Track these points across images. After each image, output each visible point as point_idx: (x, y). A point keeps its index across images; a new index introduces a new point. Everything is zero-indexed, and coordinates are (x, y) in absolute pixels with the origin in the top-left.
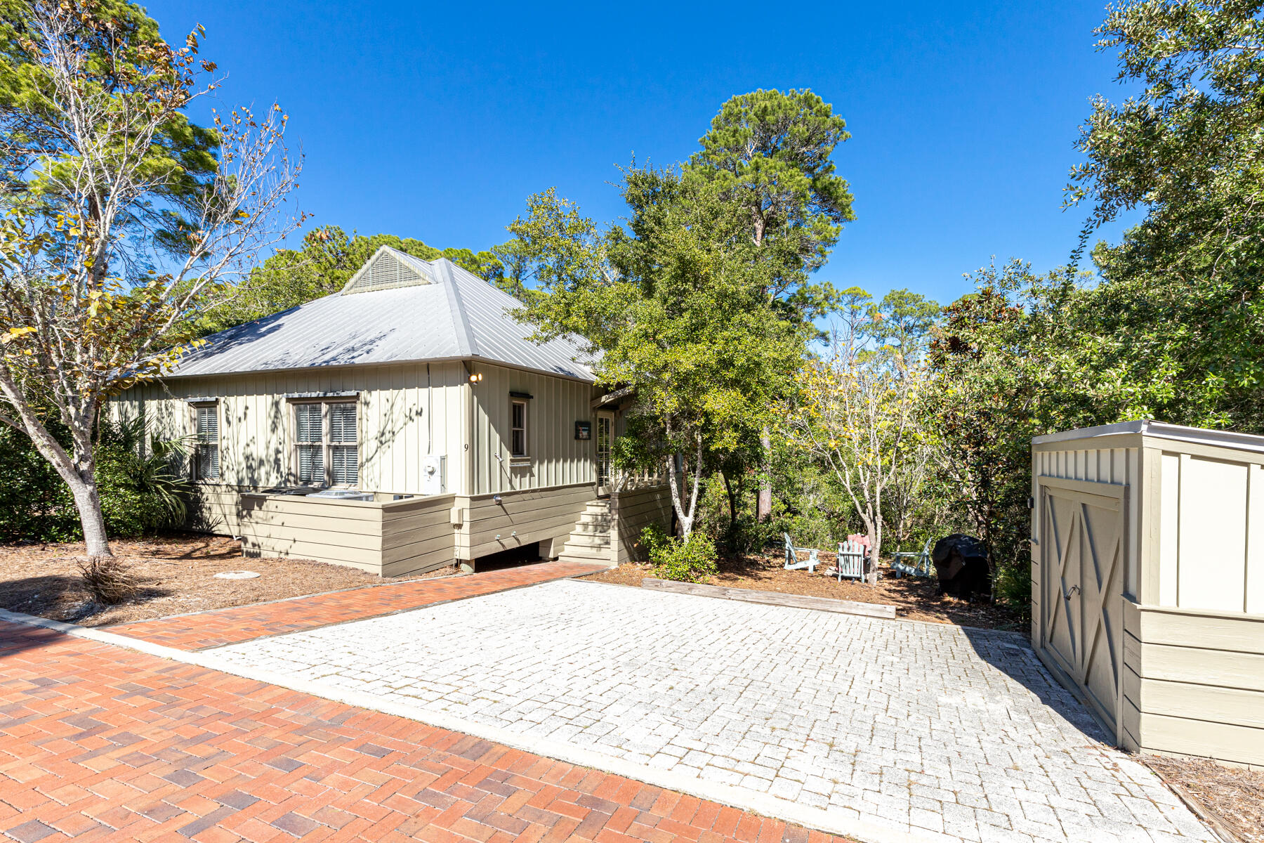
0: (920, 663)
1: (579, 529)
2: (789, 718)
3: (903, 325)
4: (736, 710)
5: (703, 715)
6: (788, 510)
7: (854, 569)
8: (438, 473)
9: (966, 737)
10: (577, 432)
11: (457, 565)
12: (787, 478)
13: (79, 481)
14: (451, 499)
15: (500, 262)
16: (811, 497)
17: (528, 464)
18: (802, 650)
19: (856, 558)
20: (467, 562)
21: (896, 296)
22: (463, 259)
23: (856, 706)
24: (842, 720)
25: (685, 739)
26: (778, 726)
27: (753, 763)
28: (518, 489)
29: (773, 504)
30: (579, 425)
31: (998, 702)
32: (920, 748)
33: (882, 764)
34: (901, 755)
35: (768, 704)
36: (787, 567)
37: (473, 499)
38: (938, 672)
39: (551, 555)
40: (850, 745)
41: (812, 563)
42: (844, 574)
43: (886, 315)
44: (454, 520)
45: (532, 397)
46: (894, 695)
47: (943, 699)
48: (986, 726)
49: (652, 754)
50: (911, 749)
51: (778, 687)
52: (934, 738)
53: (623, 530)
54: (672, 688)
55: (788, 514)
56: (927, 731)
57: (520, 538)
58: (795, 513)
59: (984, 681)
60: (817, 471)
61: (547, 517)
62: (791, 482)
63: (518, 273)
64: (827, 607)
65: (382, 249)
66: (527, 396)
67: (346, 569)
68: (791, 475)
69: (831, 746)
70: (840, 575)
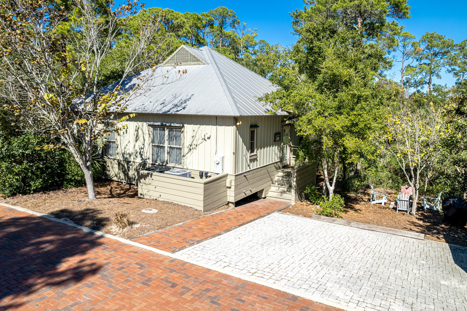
0: (434, 265)
1: (275, 184)
2: (388, 289)
3: (432, 53)
4: (369, 286)
5: (359, 288)
7: (403, 206)
8: (221, 164)
9: (450, 300)
10: (275, 138)
11: (228, 204)
13: (87, 170)
14: (226, 176)
15: (213, 18)
17: (256, 157)
18: (387, 258)
19: (406, 202)
20: (232, 203)
21: (429, 36)
22: (194, 18)
23: (410, 285)
24: (406, 291)
25: (356, 297)
26: (385, 293)
27: (380, 306)
28: (252, 169)
30: (276, 135)
31: (464, 284)
32: (434, 303)
33: (421, 308)
34: (427, 306)
35: (379, 283)
36: (372, 202)
37: (236, 175)
38: (441, 269)
39: (263, 196)
40: (410, 300)
41: (383, 200)
42: (399, 209)
43: (423, 47)
44: (228, 185)
45: (258, 127)
46: (424, 280)
47: (443, 282)
48: (458, 294)
49: (348, 302)
50: (431, 303)
51: (382, 276)
52: (439, 299)
54: (344, 276)
56: (436, 297)
57: (252, 190)
59: (459, 275)
61: (262, 179)
63: (222, 25)
64: (394, 233)
65: (181, 46)
66: (256, 126)
67: (187, 207)
69: (404, 301)
70: (398, 209)
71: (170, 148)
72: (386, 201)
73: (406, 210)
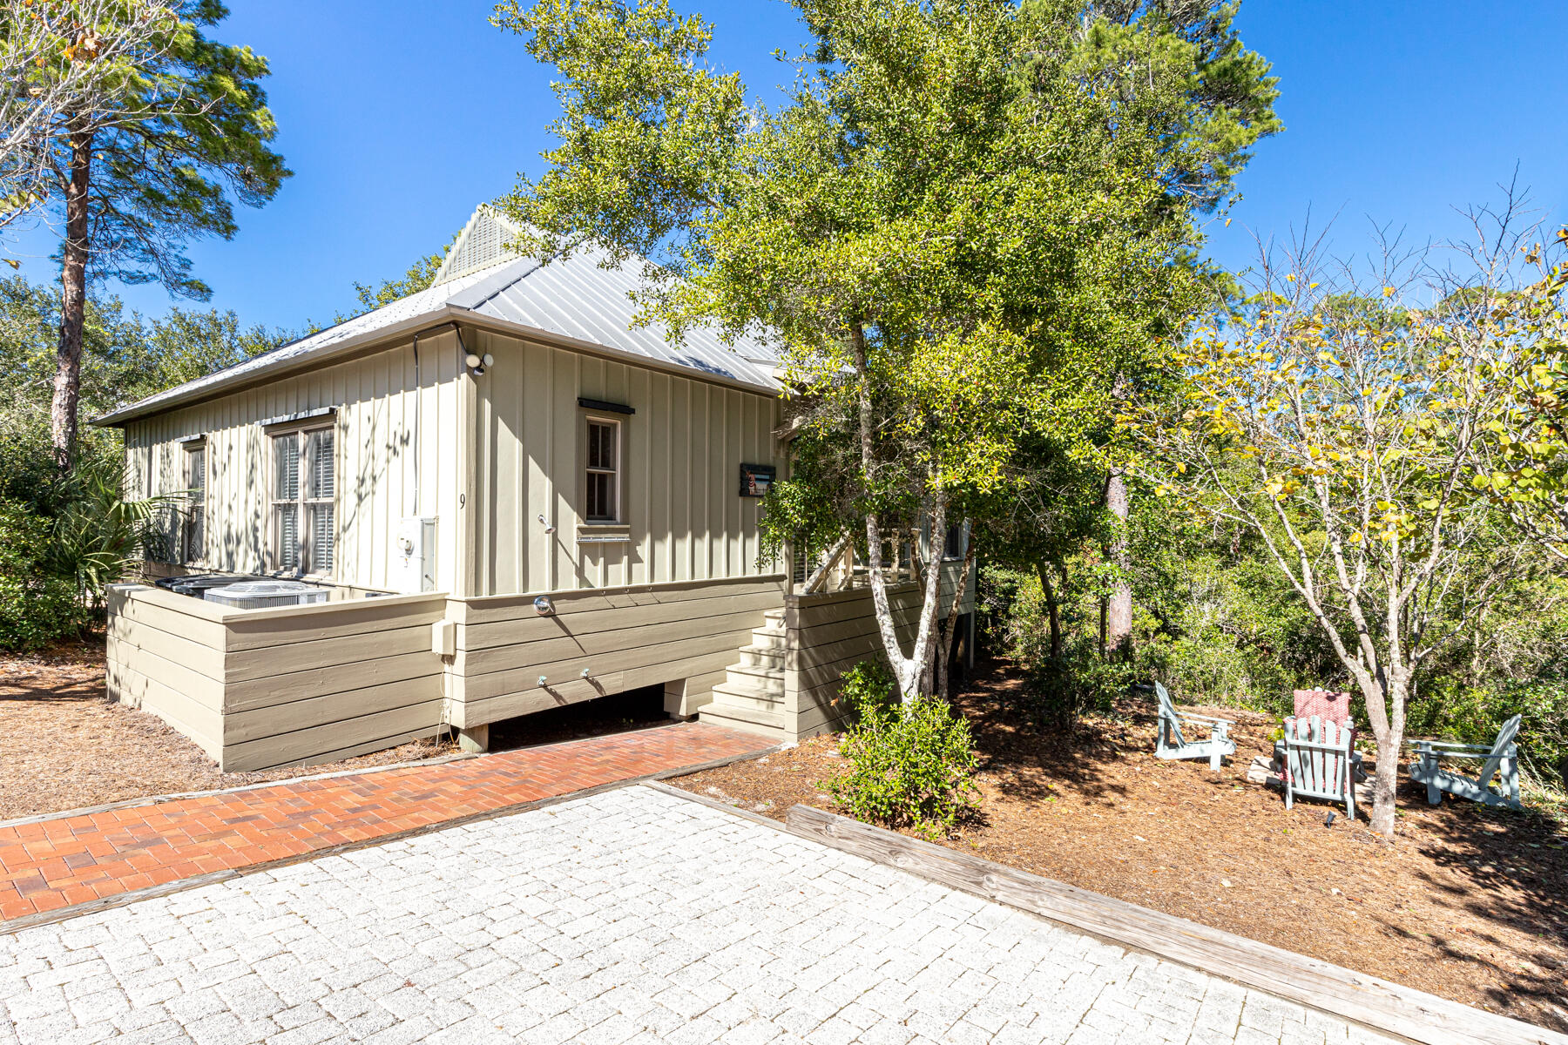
1: (746, 661)
6: (1164, 628)
7: (1325, 780)
10: (744, 482)
11: (447, 738)
12: (1160, 574)
16: (1207, 607)
17: (626, 537)
19: (1330, 758)
20: (471, 732)
28: (599, 585)
29: (1134, 617)
30: (747, 471)
36: (1163, 752)
37: (474, 605)
39: (683, 712)
41: (1217, 748)
42: (1300, 790)
44: (438, 648)
45: (633, 411)
53: (812, 671)
55: (1164, 636)
57: (601, 680)
58: (1176, 634)
60: (1217, 562)
62: (1168, 581)
66: (624, 410)
68: (1168, 567)
70: (1290, 789)
71: (314, 507)
72: (1228, 750)
73: (1338, 797)
